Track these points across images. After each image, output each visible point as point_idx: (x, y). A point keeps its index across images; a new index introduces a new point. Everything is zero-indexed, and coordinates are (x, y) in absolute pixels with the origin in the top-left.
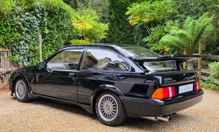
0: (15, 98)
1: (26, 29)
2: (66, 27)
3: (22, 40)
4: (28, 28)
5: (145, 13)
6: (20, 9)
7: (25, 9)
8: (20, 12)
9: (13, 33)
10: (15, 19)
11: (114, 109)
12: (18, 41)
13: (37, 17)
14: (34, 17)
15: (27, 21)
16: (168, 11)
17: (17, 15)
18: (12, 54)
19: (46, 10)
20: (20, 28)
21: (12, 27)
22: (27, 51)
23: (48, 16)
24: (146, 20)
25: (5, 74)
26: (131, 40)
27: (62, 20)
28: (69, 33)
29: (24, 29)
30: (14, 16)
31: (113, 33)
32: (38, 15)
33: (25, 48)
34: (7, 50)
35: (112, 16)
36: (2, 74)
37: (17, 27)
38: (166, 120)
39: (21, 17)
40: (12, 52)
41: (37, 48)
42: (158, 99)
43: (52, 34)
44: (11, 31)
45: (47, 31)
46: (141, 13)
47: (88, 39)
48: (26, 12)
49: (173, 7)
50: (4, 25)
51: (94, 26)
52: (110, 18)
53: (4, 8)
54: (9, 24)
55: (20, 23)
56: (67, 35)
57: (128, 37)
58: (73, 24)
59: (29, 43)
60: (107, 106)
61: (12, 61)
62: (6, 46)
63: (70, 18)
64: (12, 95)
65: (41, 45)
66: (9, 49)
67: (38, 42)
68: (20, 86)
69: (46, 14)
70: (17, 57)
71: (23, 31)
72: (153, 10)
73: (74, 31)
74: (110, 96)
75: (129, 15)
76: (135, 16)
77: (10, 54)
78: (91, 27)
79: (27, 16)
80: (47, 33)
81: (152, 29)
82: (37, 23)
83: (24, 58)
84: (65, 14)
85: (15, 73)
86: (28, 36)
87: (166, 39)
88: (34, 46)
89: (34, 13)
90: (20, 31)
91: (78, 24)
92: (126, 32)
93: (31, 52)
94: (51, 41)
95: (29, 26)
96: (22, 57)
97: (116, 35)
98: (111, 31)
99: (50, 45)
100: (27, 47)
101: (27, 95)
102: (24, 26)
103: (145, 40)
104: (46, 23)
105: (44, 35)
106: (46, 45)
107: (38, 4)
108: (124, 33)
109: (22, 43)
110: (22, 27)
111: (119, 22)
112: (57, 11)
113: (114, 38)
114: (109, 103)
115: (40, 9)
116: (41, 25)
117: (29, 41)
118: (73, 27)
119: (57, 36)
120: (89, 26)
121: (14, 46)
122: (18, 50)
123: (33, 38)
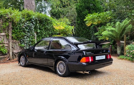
0: (21, 65)
1: (28, 30)
2: (49, 29)
3: (25, 36)
4: (29, 30)
5: (95, 19)
6: (24, 20)
7: (27, 20)
8: (24, 22)
9: (21, 32)
10: (21, 25)
11: (64, 68)
12: (23, 36)
13: (33, 24)
14: (31, 24)
15: (28, 26)
16: (108, 18)
17: (22, 23)
18: (21, 43)
19: (38, 20)
20: (24, 30)
21: (20, 29)
22: (28, 42)
23: (39, 23)
24: (95, 23)
25: (17, 53)
26: (89, 35)
27: (47, 25)
28: (52, 32)
29: (26, 30)
30: (21, 24)
31: (80, 31)
32: (34, 23)
33: (27, 40)
34: (18, 41)
35: (79, 22)
36: (16, 54)
37: (23, 29)
38: (88, 73)
39: (25, 24)
40: (20, 42)
41: (34, 40)
42: (84, 62)
43: (42, 32)
44: (20, 31)
45: (39, 31)
46: (93, 20)
47: (62, 35)
48: (27, 21)
49: (110, 15)
50: (16, 29)
51: (65, 27)
52: (77, 23)
53: (16, 20)
54: (18, 28)
55: (24, 27)
56: (50, 33)
57: (87, 33)
58: (54, 27)
59: (29, 37)
60: (61, 67)
61: (21, 46)
62: (17, 39)
63: (52, 24)
64: (19, 64)
65: (36, 38)
66: (19, 40)
67: (34, 37)
68: (22, 59)
69: (38, 22)
70: (23, 45)
71: (26, 31)
72: (100, 17)
73: (55, 31)
74: (62, 62)
75: (86, 21)
76: (90, 21)
77: (19, 43)
78: (64, 28)
79: (28, 23)
80: (39, 32)
81: (99, 28)
82: (33, 27)
83: (27, 45)
84: (49, 22)
85: (20, 52)
86: (29, 34)
87: (104, 33)
88: (32, 39)
89: (31, 22)
90: (24, 31)
91: (57, 27)
92: (86, 30)
93: (30, 42)
94: (41, 36)
95: (29, 29)
96: (26, 45)
97: (81, 32)
98: (78, 30)
99: (41, 38)
100: (28, 39)
101: (25, 63)
102: (26, 29)
103: (96, 34)
104: (38, 26)
105: (37, 33)
106: (39, 38)
107: (34, 17)
108: (85, 31)
109: (25, 37)
110: (25, 29)
111: (82, 25)
112: (44, 20)
113: (80, 33)
114: (62, 66)
115: (35, 20)
116: (36, 28)
117: (29, 36)
118: (54, 29)
119: (44, 33)
120: (62, 28)
121: (21, 39)
122: (24, 41)
123: (31, 35)
